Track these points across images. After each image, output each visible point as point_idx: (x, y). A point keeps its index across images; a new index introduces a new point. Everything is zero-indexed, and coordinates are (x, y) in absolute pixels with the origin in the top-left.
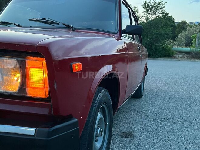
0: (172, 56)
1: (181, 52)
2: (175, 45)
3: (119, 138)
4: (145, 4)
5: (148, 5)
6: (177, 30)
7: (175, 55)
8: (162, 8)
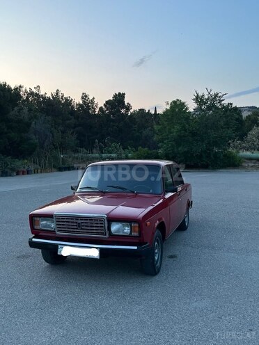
0: (239, 165)
1: (250, 159)
2: (244, 148)
3: (167, 259)
4: (197, 97)
5: (201, 99)
6: (247, 124)
7: (243, 164)
8: (220, 101)
